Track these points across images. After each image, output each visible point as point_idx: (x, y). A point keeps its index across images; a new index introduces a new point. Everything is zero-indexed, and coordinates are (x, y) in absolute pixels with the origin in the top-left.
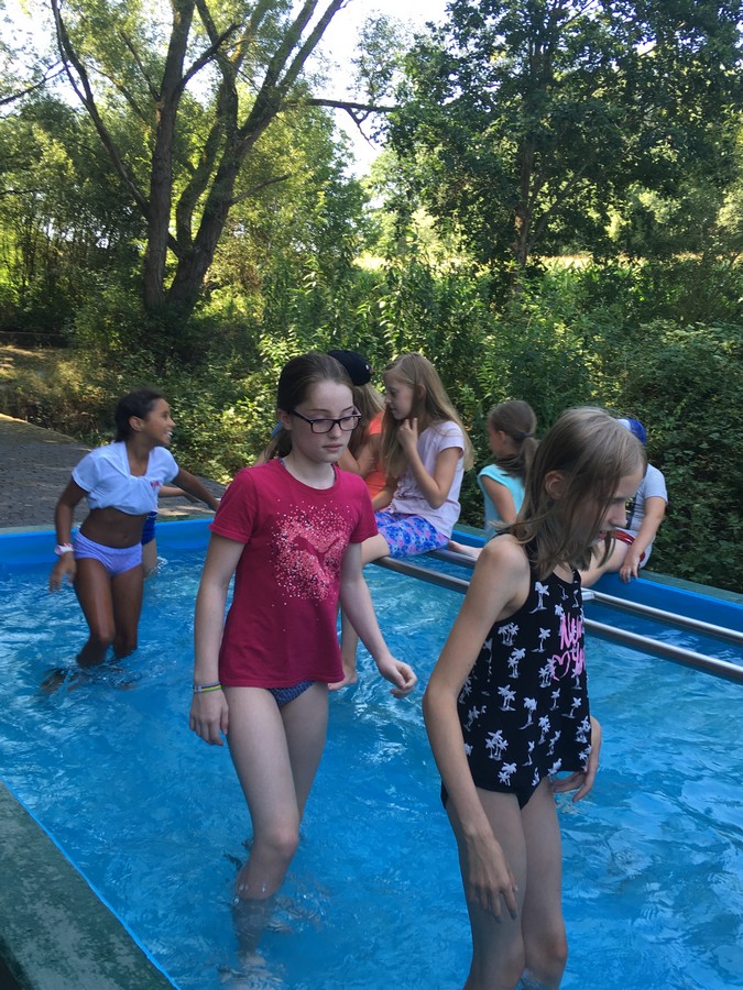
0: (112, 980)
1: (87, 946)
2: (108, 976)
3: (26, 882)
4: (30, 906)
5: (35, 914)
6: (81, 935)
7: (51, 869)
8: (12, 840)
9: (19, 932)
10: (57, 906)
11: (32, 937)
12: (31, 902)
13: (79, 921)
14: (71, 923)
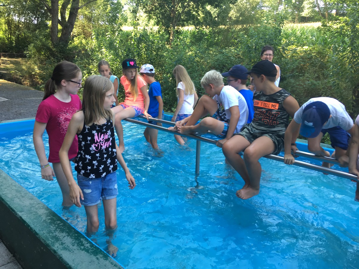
0: (84, 251)
1: (74, 243)
2: (83, 250)
4: (54, 233)
5: (56, 235)
6: (72, 240)
8: (44, 215)
9: (53, 241)
10: (63, 232)
11: (57, 242)
12: (54, 232)
13: (71, 236)
14: (68, 236)
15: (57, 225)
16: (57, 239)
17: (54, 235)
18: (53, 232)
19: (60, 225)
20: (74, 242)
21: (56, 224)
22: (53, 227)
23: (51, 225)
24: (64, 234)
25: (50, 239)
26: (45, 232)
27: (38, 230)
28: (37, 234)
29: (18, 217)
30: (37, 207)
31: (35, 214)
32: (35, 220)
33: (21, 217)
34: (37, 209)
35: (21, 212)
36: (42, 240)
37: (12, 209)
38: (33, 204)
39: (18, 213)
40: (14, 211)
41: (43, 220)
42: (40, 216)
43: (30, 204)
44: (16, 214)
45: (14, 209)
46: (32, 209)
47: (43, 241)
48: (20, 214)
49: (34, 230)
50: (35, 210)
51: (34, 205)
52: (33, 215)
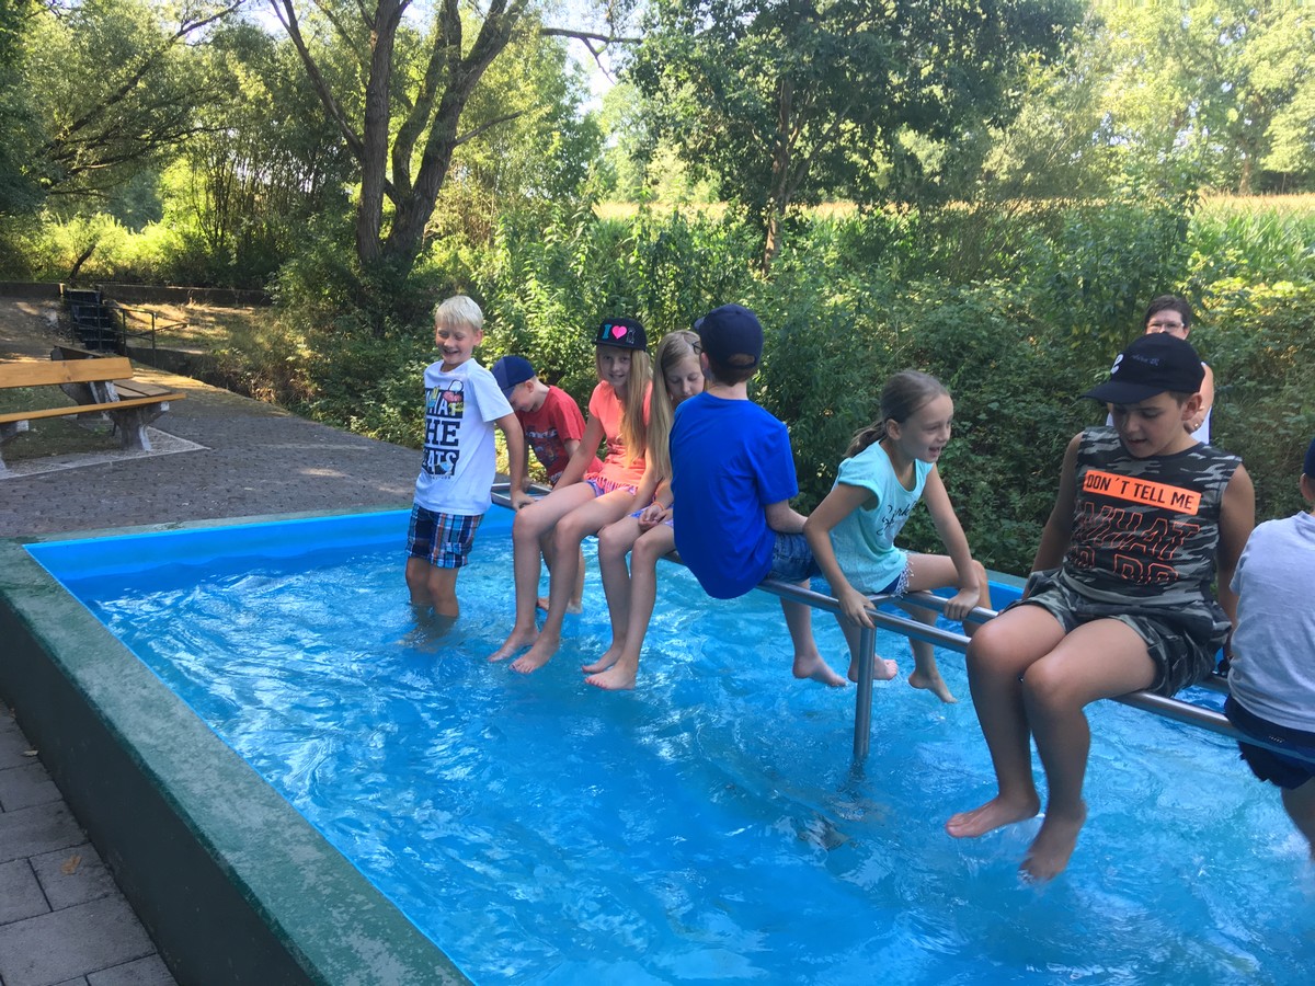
3: (335, 913)
4: (344, 939)
5: (351, 947)
6: (404, 969)
7: (360, 898)
8: (312, 867)
9: (338, 966)
10: (373, 937)
11: (352, 972)
12: (345, 934)
13: (400, 953)
14: (391, 955)
15: (352, 909)
16: (352, 960)
17: (344, 944)
18: (340, 932)
19: (365, 908)
20: (410, 976)
21: (352, 904)
22: (341, 913)
23: (335, 906)
24: (377, 945)
25: (330, 960)
26: (312, 931)
27: (287, 921)
28: (286, 936)
29: (222, 866)
30: (287, 835)
31: (279, 860)
32: (279, 885)
33: (232, 870)
34: (286, 843)
35: (234, 850)
36: (300, 962)
37: (202, 836)
38: (276, 823)
39: (223, 852)
40: (210, 845)
41: (305, 887)
42: (297, 869)
43: (267, 823)
44: (218, 856)
45: (211, 838)
46: (272, 843)
47: (305, 967)
48: (230, 857)
49: (277, 922)
50: (281, 846)
51: (278, 829)
52: (275, 863)
